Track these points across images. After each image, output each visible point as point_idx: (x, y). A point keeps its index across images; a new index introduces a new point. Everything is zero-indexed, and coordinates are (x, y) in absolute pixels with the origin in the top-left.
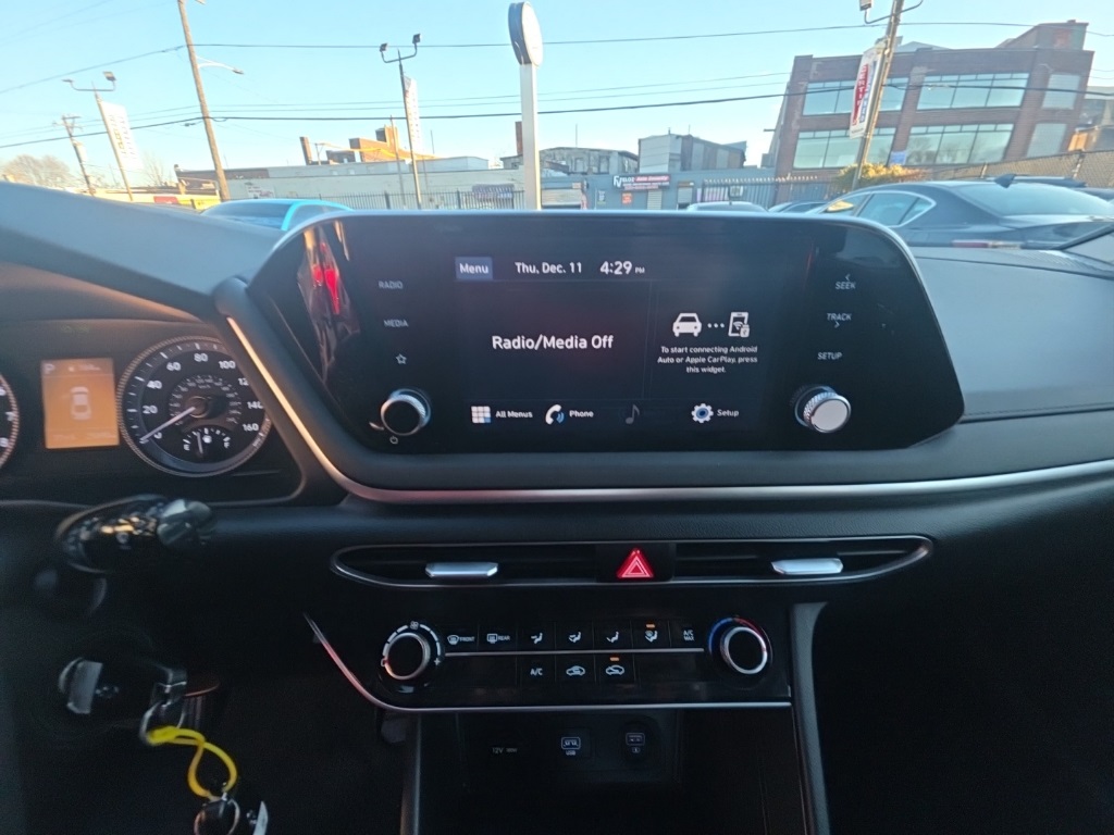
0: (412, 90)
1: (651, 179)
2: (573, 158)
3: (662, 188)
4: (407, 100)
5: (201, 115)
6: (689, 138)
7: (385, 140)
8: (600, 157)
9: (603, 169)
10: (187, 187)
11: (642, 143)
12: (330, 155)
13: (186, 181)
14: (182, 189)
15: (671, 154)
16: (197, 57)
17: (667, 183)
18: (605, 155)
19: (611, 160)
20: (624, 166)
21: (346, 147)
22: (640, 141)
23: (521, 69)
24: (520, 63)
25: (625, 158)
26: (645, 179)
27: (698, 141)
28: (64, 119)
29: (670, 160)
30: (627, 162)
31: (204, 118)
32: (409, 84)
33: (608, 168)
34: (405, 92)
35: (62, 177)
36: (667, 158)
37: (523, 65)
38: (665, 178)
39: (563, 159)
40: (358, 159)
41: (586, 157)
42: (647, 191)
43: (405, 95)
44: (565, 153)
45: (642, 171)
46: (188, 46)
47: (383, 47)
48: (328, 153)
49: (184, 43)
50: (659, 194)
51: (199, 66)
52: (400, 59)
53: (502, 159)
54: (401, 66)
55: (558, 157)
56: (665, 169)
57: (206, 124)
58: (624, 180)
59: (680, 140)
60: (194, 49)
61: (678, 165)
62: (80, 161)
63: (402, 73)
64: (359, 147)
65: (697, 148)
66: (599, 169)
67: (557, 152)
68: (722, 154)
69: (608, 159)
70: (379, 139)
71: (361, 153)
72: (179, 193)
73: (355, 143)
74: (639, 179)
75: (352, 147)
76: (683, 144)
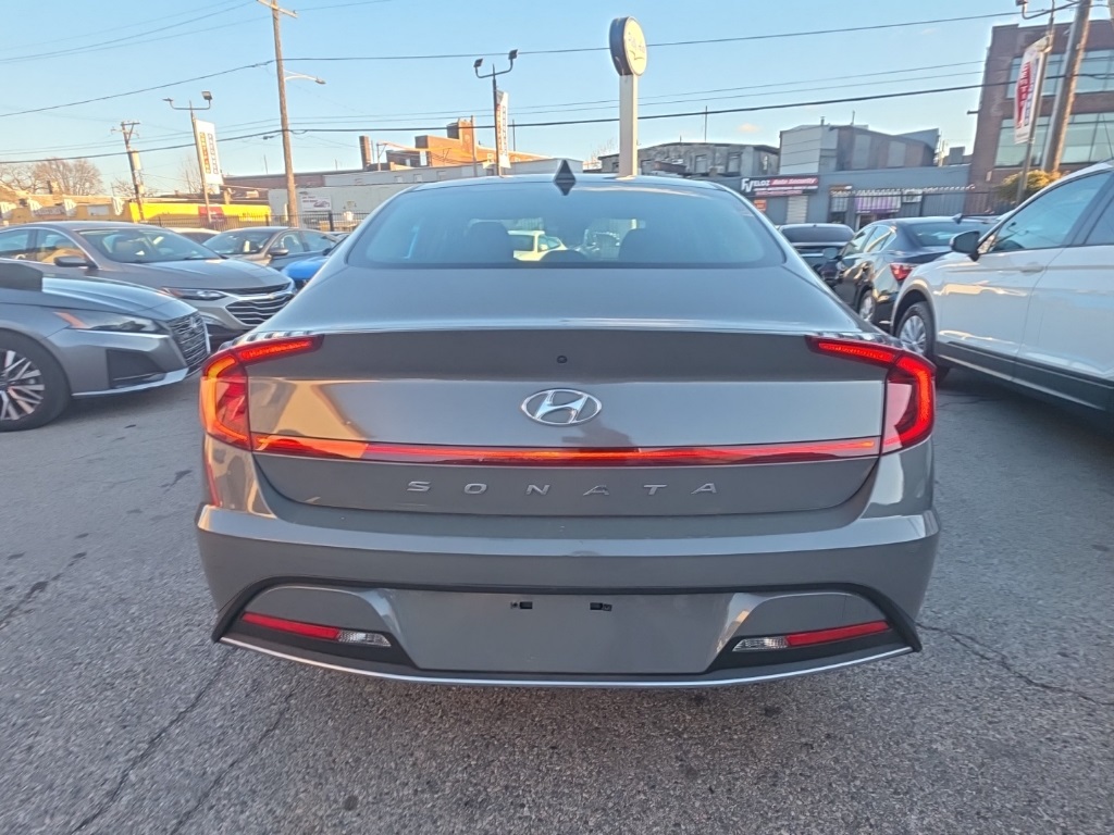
0: (504, 103)
1: (792, 181)
2: (693, 155)
3: (806, 192)
4: (498, 113)
5: (280, 128)
6: (849, 128)
7: (457, 137)
8: (729, 154)
9: (732, 168)
10: (232, 196)
11: (784, 136)
12: (391, 156)
13: (233, 189)
14: (227, 198)
15: (822, 150)
16: (284, 70)
17: (815, 187)
18: (736, 151)
19: (744, 156)
20: (761, 165)
21: (412, 146)
22: (782, 133)
23: (621, 80)
24: (621, 74)
25: (763, 154)
26: (784, 182)
27: (863, 131)
28: (123, 125)
29: (821, 157)
30: (766, 158)
31: (283, 131)
32: (501, 98)
33: (739, 167)
34: (496, 106)
35: (91, 183)
36: (818, 154)
37: (624, 77)
38: (812, 181)
39: (680, 157)
40: (423, 162)
41: (709, 153)
42: (787, 197)
43: (496, 110)
44: (683, 149)
45: (783, 172)
46: (278, 61)
47: (478, 63)
48: (388, 153)
49: (275, 58)
50: (804, 200)
51: (285, 79)
52: (494, 75)
53: (600, 158)
54: (494, 82)
55: (673, 155)
56: (814, 169)
57: (284, 136)
58: (755, 183)
59: (836, 132)
60: (284, 63)
61: (833, 163)
62: (133, 168)
63: (495, 88)
64: (426, 146)
65: (860, 140)
66: (727, 168)
67: (672, 148)
68: (895, 147)
69: (739, 155)
70: (450, 136)
71: (428, 153)
72: (223, 203)
73: (422, 142)
74: (776, 182)
75: (417, 146)
76: (839, 136)
